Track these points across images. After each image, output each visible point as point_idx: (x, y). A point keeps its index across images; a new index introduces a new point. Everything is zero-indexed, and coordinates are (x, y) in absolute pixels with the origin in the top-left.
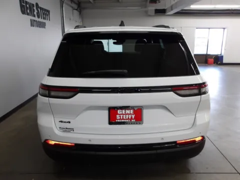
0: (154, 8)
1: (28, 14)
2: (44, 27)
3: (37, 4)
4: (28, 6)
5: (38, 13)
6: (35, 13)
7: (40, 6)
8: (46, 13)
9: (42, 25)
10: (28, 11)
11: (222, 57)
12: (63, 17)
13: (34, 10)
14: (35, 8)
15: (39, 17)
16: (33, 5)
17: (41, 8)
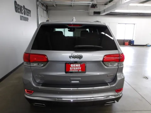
0: (93, 11)
1: (19, 12)
2: (28, 21)
3: (24, 6)
4: (19, 7)
5: (24, 12)
6: (23, 12)
7: (25, 7)
8: (28, 12)
9: (26, 19)
10: (19, 11)
11: (134, 41)
12: (38, 15)
13: (22, 10)
14: (23, 9)
15: (25, 14)
16: (22, 7)
17: (26, 9)
